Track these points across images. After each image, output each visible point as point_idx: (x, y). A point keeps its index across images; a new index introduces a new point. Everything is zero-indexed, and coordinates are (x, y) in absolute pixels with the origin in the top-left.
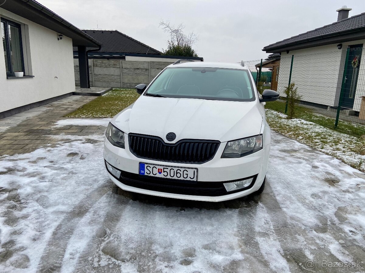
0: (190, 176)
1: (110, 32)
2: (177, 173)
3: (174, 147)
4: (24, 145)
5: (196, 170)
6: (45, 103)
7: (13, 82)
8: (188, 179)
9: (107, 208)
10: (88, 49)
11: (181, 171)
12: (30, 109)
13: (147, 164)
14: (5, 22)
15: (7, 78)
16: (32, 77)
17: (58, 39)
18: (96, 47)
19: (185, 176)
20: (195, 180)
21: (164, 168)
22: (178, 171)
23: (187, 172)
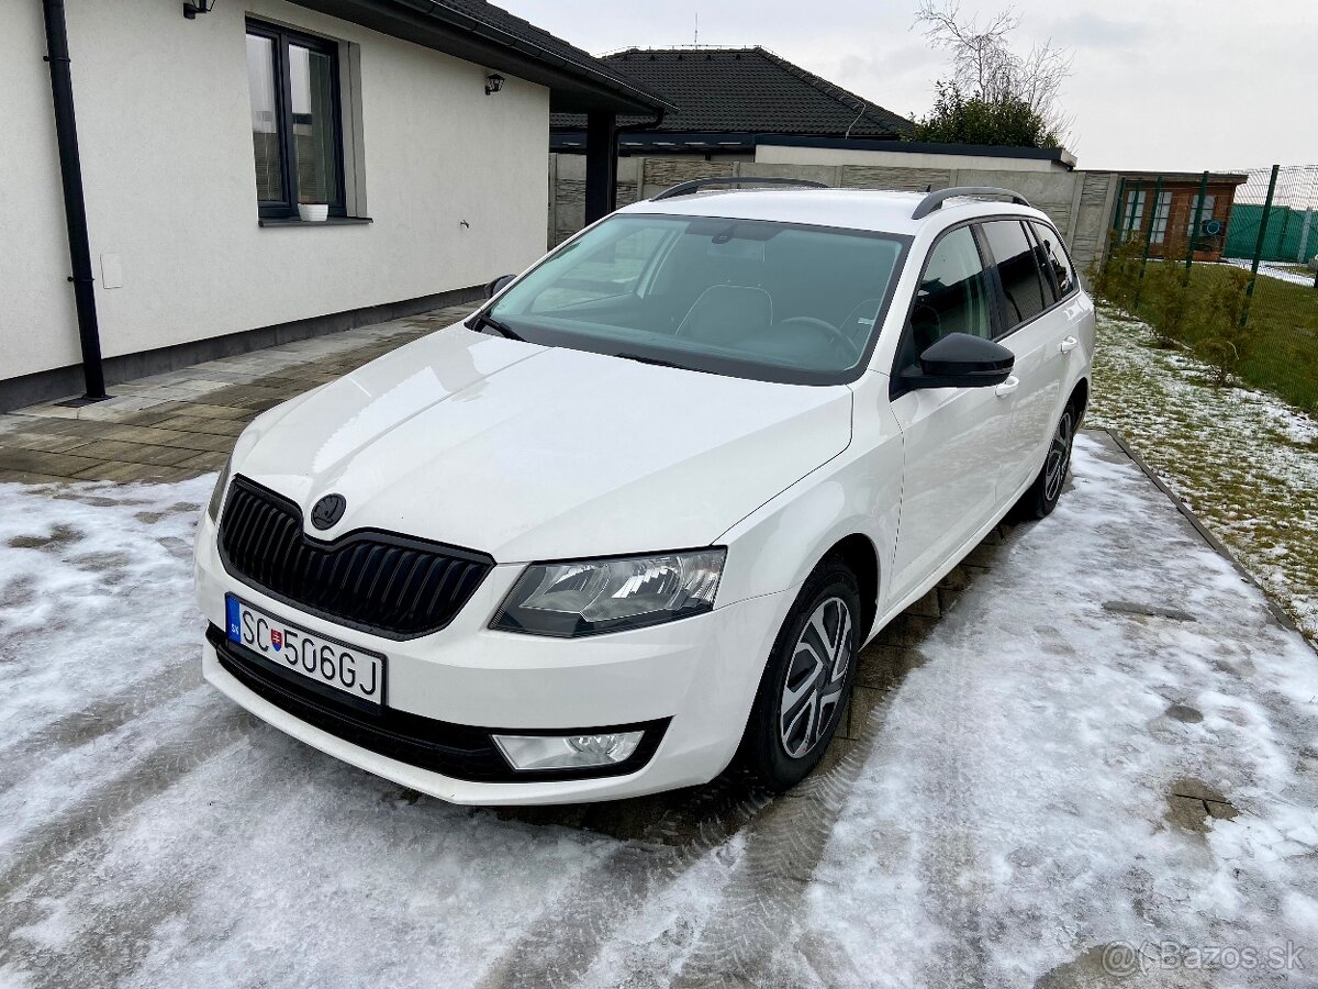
0: (359, 680)
1: (735, 55)
2: (324, 660)
3: (328, 553)
4: (196, 453)
5: (379, 663)
6: (417, 311)
7: (284, 238)
8: (355, 691)
9: (178, 730)
10: (621, 121)
11: (333, 654)
12: (355, 327)
13: (246, 603)
14: (277, 36)
15: (261, 225)
16: (366, 224)
17: (488, 91)
18: (644, 114)
19: (348, 678)
20: (376, 698)
21: (287, 632)
22: (327, 654)
23: (353, 661)
